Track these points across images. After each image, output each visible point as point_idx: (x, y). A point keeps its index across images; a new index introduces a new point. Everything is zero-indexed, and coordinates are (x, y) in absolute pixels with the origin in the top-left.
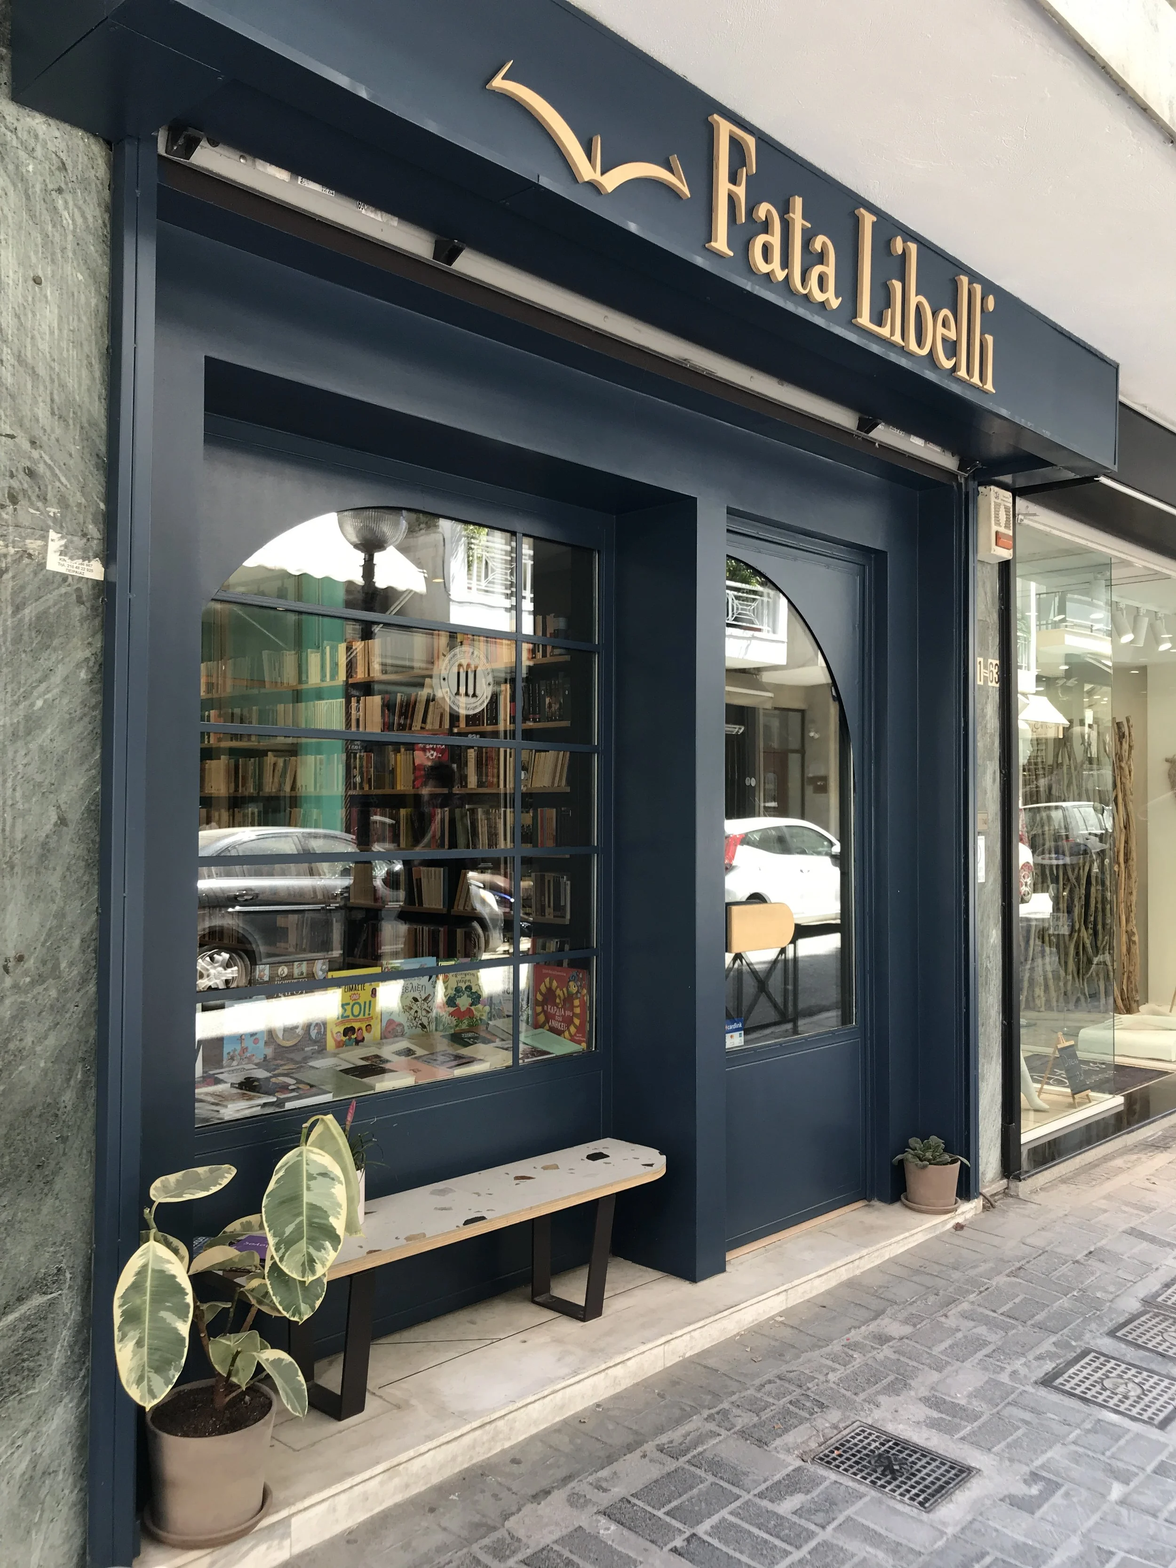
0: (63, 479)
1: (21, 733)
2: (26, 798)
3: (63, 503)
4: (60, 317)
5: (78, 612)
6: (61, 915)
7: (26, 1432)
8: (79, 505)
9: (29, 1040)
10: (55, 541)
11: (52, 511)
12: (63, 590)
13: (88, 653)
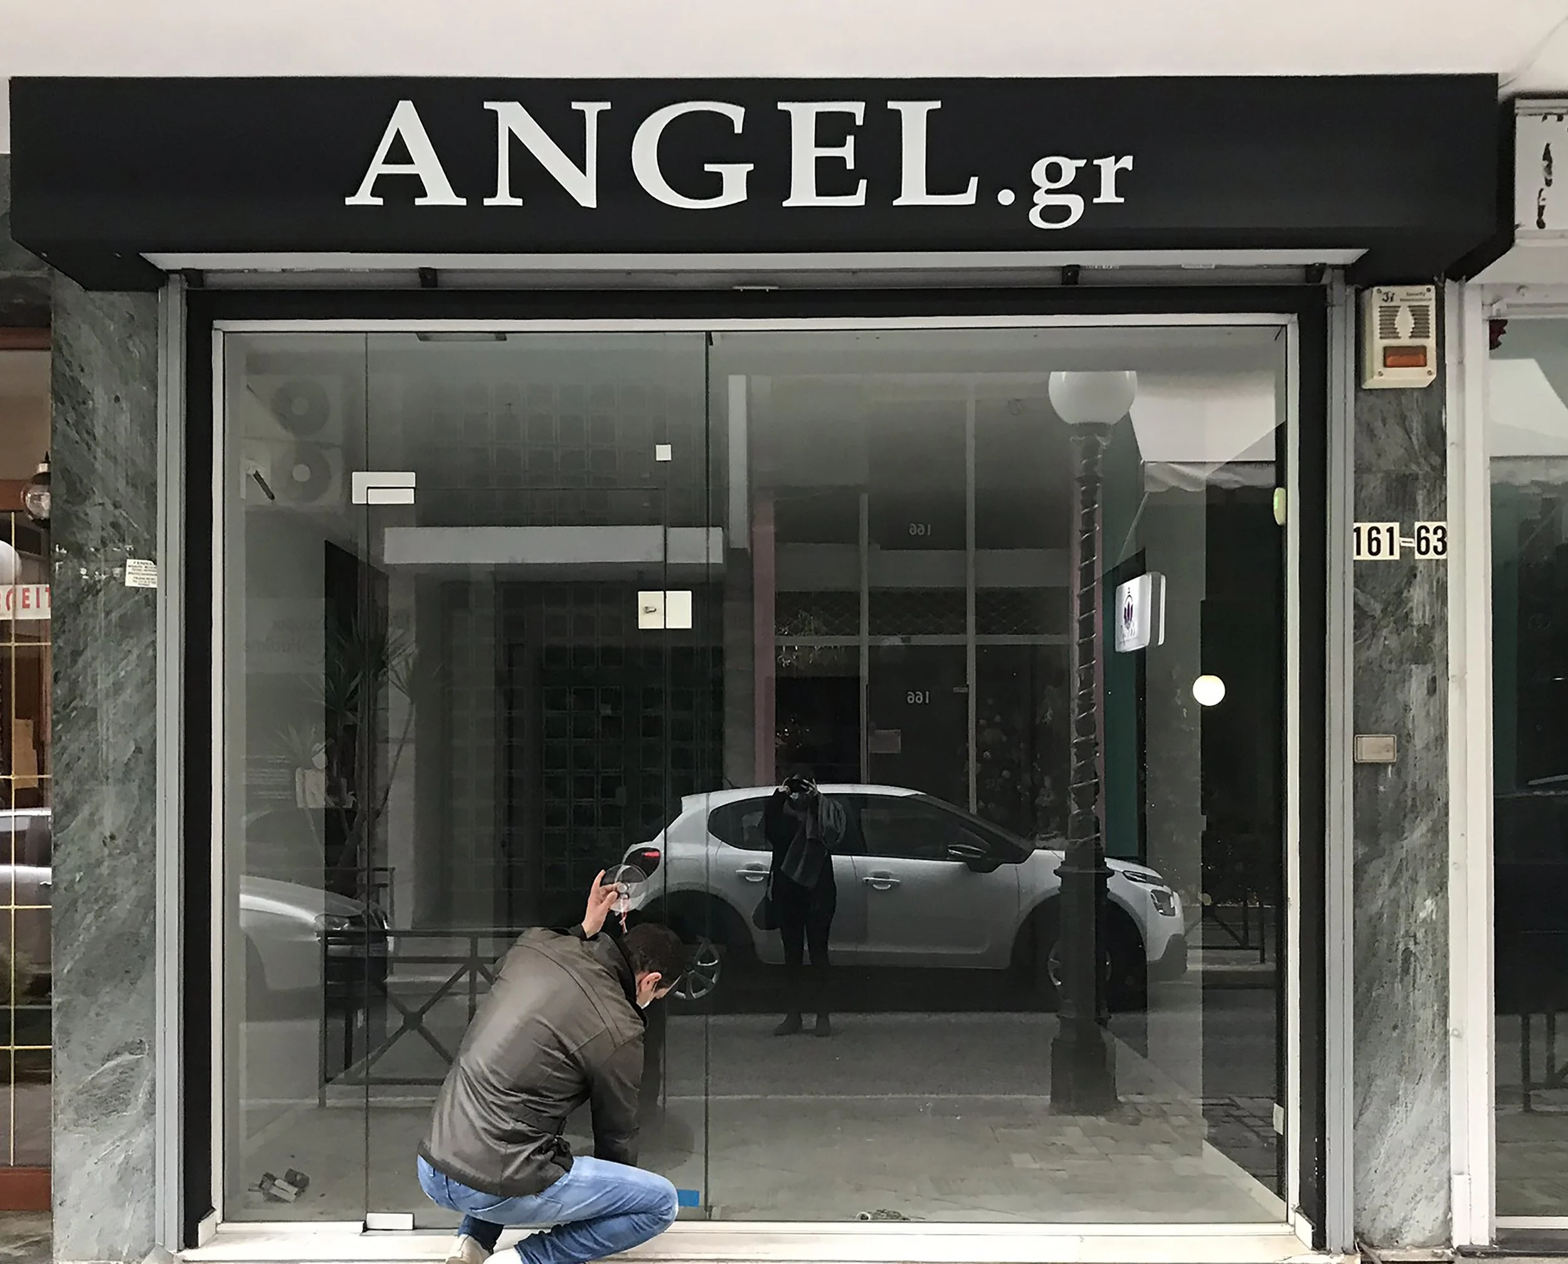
0: (135, 525)
1: (111, 693)
2: (115, 736)
3: (135, 540)
4: (131, 419)
5: (146, 611)
6: (138, 810)
7: (122, 1138)
8: (145, 540)
10: (131, 566)
11: (128, 547)
12: (137, 598)
13: (153, 638)
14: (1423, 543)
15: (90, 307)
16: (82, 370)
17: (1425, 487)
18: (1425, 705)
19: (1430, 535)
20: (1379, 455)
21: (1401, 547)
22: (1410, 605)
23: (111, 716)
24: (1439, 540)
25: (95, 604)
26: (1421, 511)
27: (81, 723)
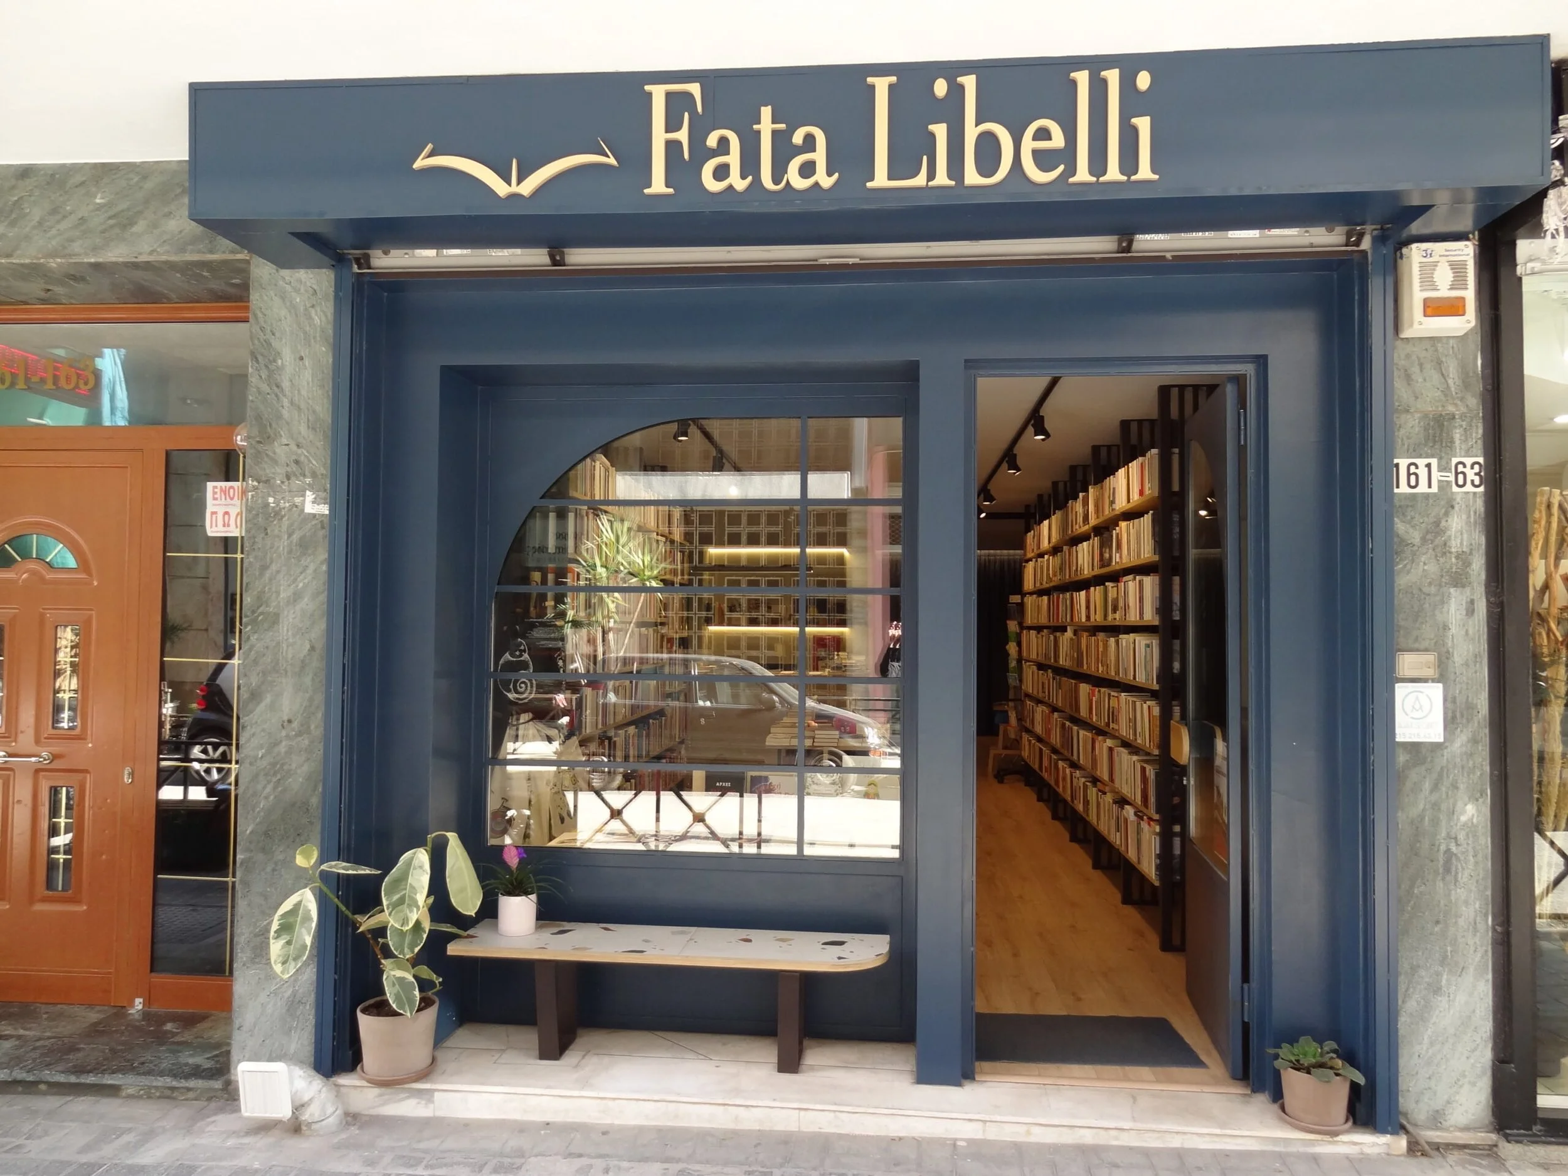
0: (314, 462)
1: (292, 601)
2: (294, 636)
3: (314, 475)
4: (313, 374)
5: (321, 533)
6: (311, 700)
8: (322, 475)
9: (294, 766)
10: (310, 496)
11: (308, 480)
12: (314, 522)
13: (326, 556)
14: (1461, 477)
15: (281, 283)
16: (273, 334)
17: (1461, 426)
18: (1464, 626)
19: (1467, 470)
20: (1417, 398)
21: (1439, 481)
22: (1448, 533)
23: (291, 620)
24: (1476, 474)
25: (280, 527)
26: (1458, 448)
27: (266, 625)
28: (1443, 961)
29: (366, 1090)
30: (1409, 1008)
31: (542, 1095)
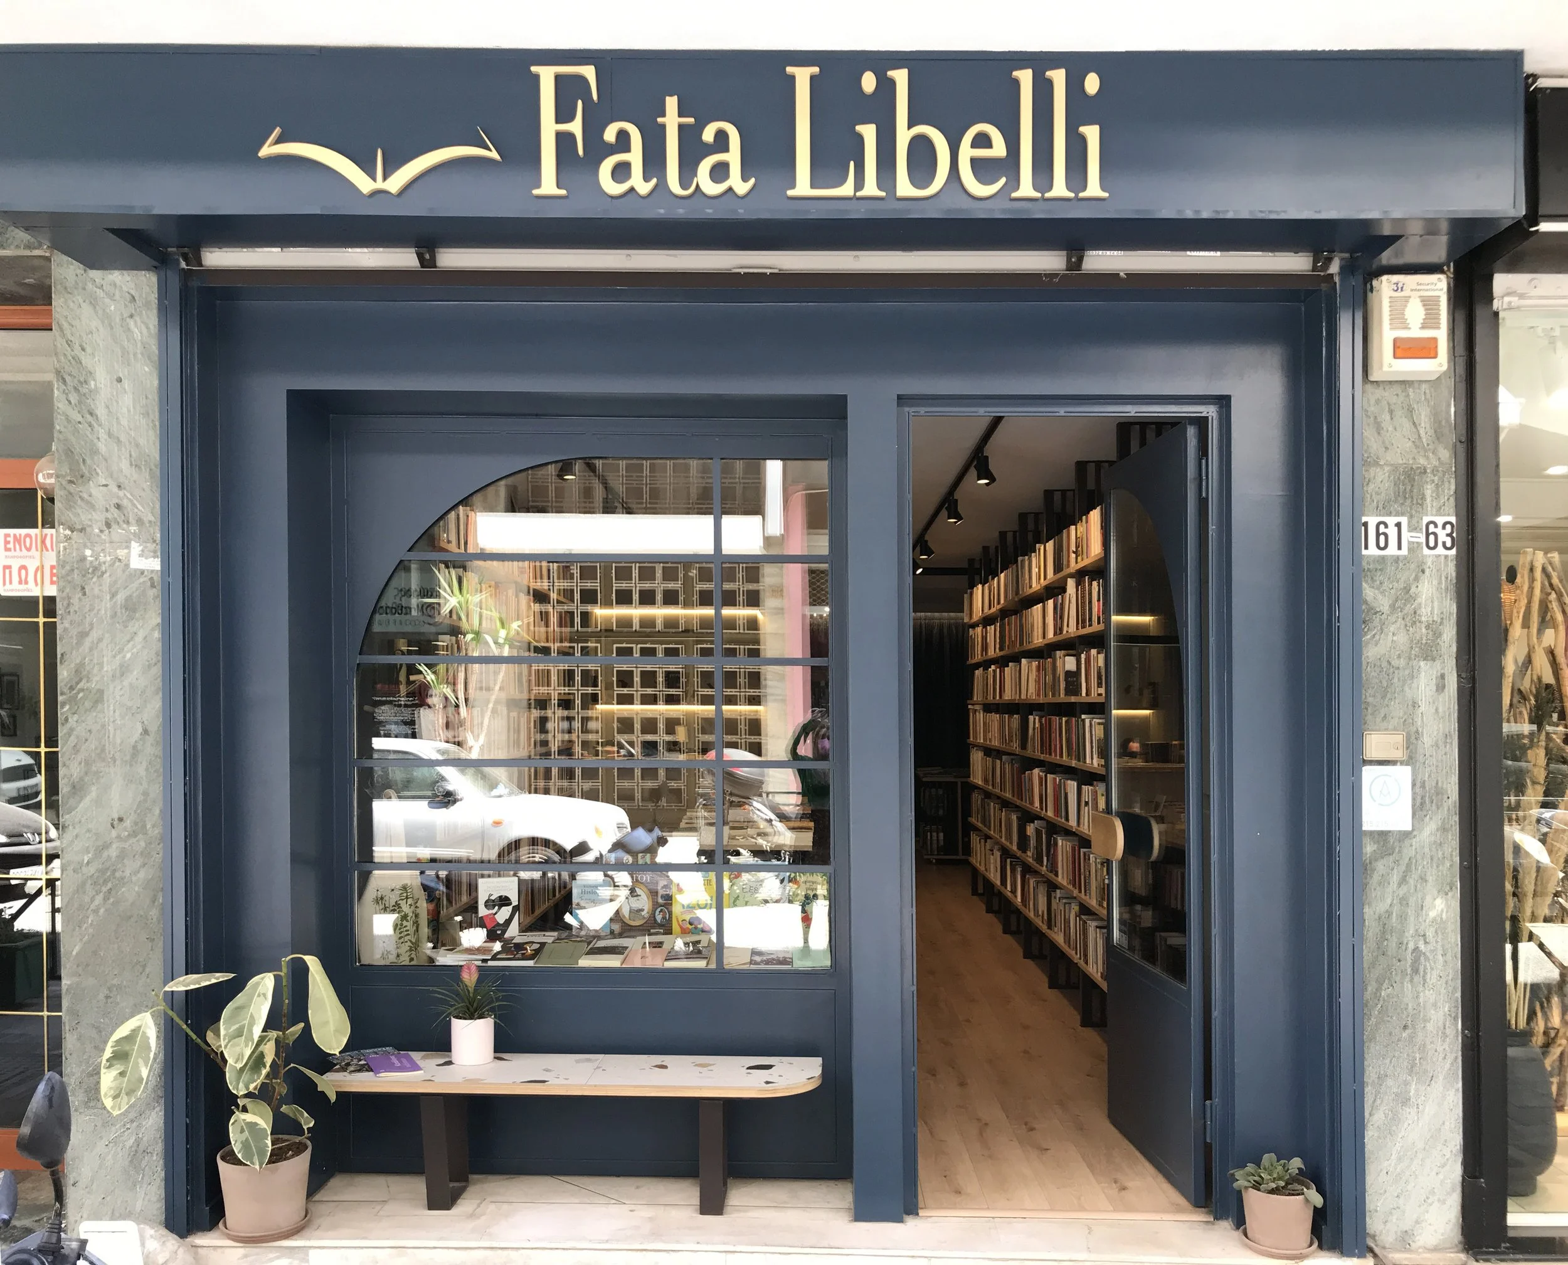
0: (140, 507)
1: (118, 675)
2: (122, 716)
3: (140, 522)
4: (134, 399)
5: (152, 593)
6: (146, 794)
7: (132, 1121)
8: (150, 522)
9: (127, 873)
10: (136, 548)
11: (133, 529)
12: (141, 580)
13: (159, 620)
14: (1432, 538)
15: (90, 286)
16: (83, 350)
17: (1433, 481)
18: (1434, 703)
19: (1439, 531)
20: (1387, 448)
21: (1409, 542)
22: (1419, 600)
23: (118, 698)
24: (1448, 535)
25: (101, 585)
26: (1429, 505)
27: (87, 704)
28: (1411, 1070)
29: (227, 1251)
30: (1376, 1119)
31: (435, 1248)
